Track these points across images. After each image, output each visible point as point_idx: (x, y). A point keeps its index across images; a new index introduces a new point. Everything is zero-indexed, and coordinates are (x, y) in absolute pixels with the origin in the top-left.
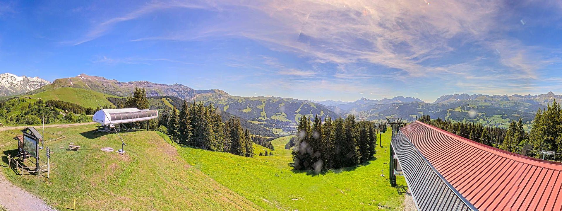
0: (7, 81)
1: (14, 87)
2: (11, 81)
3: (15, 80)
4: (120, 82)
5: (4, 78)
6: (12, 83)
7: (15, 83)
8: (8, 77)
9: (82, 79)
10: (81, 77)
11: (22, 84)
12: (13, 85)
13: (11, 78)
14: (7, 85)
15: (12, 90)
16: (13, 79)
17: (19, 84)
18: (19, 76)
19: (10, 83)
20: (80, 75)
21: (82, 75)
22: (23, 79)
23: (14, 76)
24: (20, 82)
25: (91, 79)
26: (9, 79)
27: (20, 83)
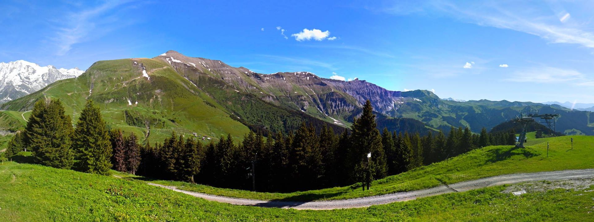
0: (19, 74)
1: (30, 86)
2: (27, 73)
3: (34, 72)
4: (258, 72)
5: (14, 68)
6: (27, 78)
7: (33, 77)
8: (21, 66)
9: (172, 62)
10: (168, 59)
11: (46, 79)
12: (28, 82)
13: (26, 69)
14: (17, 82)
15: (26, 92)
16: (31, 70)
17: (41, 80)
18: (41, 65)
19: (23, 77)
20: (164, 54)
21: (170, 54)
22: (47, 72)
23: (33, 65)
24: (43, 76)
25: (194, 65)
26: (23, 70)
27: (43, 78)
